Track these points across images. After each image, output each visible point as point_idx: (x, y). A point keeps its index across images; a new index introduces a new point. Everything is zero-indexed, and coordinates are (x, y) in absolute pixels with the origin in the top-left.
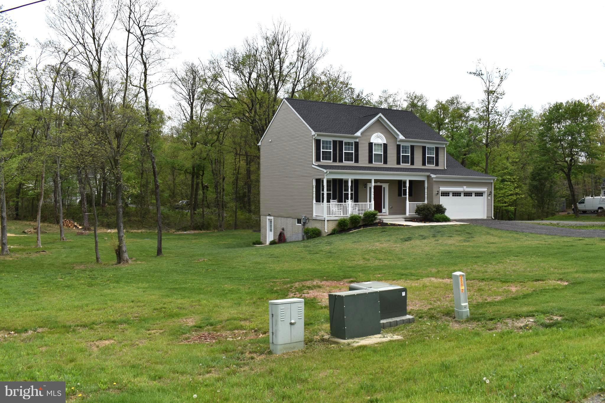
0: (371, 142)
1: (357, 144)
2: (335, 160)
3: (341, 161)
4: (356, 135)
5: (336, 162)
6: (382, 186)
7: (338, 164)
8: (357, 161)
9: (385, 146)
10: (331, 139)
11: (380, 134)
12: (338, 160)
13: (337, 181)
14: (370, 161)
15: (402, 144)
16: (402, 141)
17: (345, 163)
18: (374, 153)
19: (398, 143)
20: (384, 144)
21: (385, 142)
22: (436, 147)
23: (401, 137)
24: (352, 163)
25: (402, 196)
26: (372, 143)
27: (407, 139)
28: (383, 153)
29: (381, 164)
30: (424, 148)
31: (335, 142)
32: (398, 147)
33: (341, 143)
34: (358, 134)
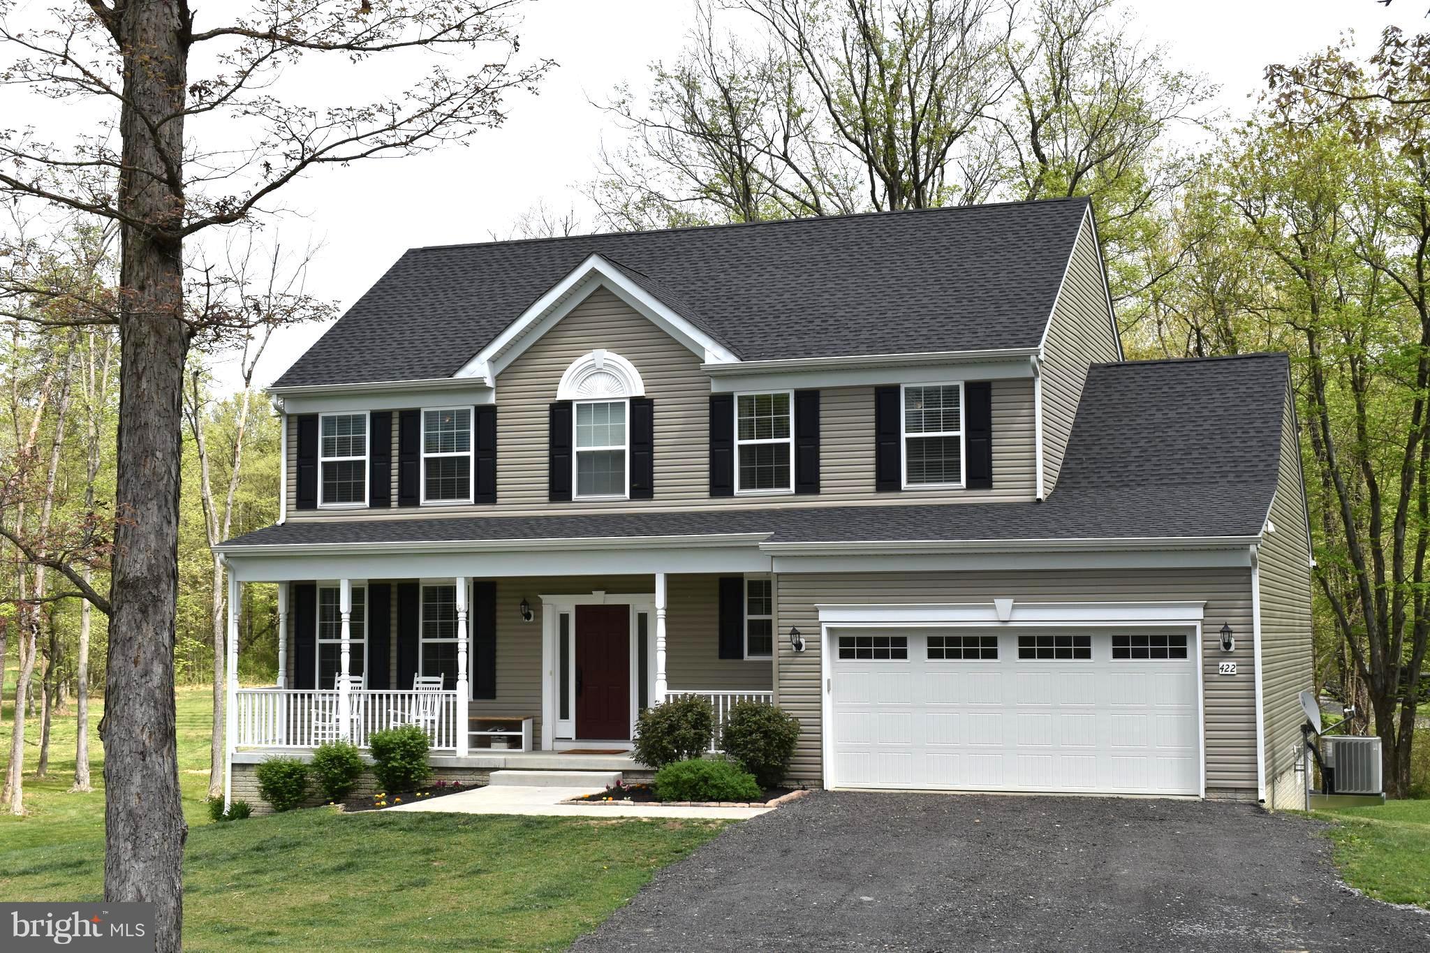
0: (559, 398)
1: (487, 416)
2: (380, 500)
3: (410, 499)
4: (462, 375)
5: (387, 504)
6: (626, 608)
7: (395, 514)
8: (487, 494)
9: (642, 409)
10: (363, 409)
11: (602, 356)
12: (394, 498)
13: (394, 590)
14: (559, 491)
15: (740, 390)
16: (722, 373)
17: (431, 508)
18: (576, 449)
19: (716, 388)
20: (635, 401)
21: (640, 391)
22: (968, 385)
23: (716, 355)
24: (464, 507)
25: (746, 657)
26: (567, 404)
27: (753, 363)
28: (626, 447)
29: (620, 502)
30: (886, 399)
31: (381, 420)
32: (720, 407)
33: (410, 418)
34: (479, 368)
